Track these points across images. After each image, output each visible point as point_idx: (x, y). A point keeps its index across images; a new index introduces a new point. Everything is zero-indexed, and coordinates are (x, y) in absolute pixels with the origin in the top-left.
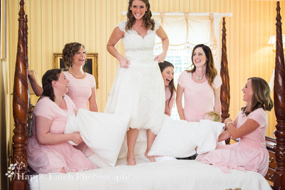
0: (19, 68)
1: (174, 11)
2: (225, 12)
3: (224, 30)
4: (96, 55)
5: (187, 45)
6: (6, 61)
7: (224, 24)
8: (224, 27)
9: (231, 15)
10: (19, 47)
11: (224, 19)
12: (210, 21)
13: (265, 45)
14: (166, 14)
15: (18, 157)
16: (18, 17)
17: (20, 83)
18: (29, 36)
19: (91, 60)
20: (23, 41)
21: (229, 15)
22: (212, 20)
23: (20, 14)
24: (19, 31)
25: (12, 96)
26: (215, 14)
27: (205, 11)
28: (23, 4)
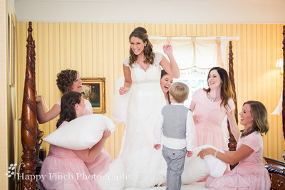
0: (27, 94)
1: (181, 35)
2: (232, 36)
3: (231, 54)
4: (103, 80)
5: (194, 68)
6: (14, 87)
7: (231, 47)
8: (231, 51)
9: (238, 38)
10: (27, 73)
11: (230, 42)
12: (217, 45)
13: (272, 68)
14: (173, 38)
15: (26, 183)
16: (26, 43)
17: (28, 109)
18: (36, 61)
19: (99, 84)
20: (31, 67)
21: (235, 39)
22: (219, 43)
23: (28, 41)
24: (27, 57)
25: (20, 122)
26: (222, 38)
27: (212, 35)
28: (32, 30)
